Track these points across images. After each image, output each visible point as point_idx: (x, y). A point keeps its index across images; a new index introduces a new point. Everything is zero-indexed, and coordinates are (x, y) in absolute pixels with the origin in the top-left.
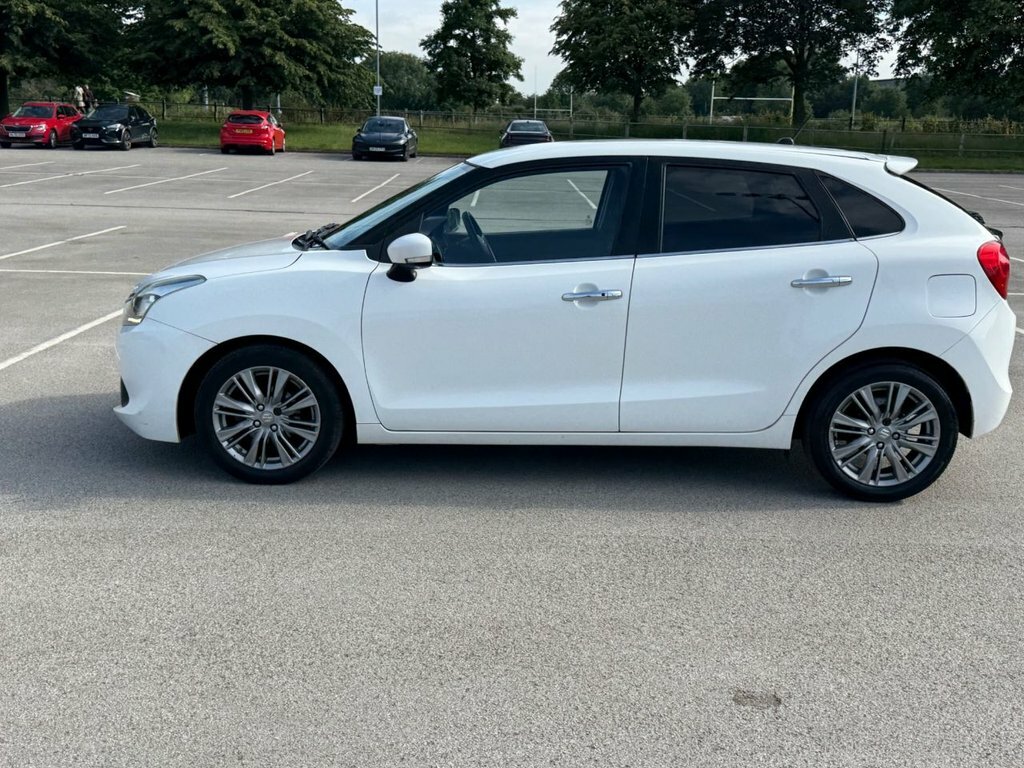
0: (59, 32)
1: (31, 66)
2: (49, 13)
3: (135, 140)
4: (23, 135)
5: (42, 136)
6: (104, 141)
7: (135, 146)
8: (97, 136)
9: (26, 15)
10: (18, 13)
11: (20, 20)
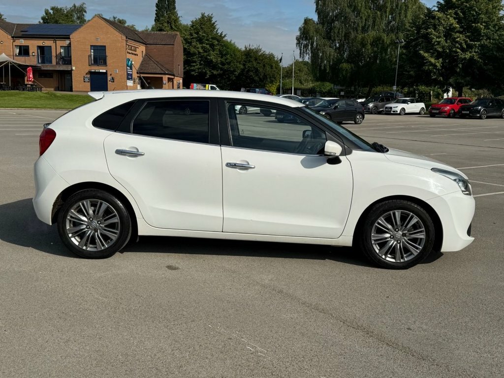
0: (481, 65)
1: (462, 81)
2: (476, 58)
3: (488, 115)
4: (438, 112)
5: (445, 112)
6: (471, 115)
7: (488, 117)
8: (468, 112)
9: (465, 58)
10: (461, 58)
11: (462, 61)
